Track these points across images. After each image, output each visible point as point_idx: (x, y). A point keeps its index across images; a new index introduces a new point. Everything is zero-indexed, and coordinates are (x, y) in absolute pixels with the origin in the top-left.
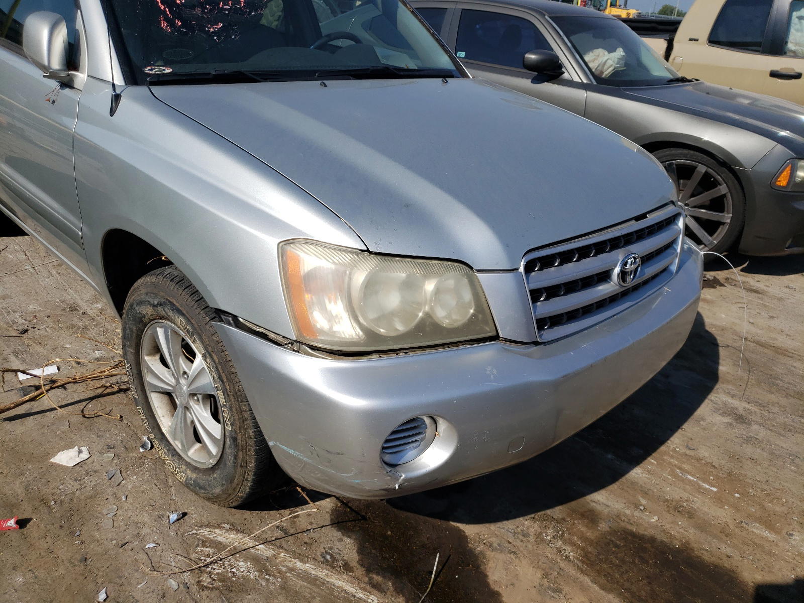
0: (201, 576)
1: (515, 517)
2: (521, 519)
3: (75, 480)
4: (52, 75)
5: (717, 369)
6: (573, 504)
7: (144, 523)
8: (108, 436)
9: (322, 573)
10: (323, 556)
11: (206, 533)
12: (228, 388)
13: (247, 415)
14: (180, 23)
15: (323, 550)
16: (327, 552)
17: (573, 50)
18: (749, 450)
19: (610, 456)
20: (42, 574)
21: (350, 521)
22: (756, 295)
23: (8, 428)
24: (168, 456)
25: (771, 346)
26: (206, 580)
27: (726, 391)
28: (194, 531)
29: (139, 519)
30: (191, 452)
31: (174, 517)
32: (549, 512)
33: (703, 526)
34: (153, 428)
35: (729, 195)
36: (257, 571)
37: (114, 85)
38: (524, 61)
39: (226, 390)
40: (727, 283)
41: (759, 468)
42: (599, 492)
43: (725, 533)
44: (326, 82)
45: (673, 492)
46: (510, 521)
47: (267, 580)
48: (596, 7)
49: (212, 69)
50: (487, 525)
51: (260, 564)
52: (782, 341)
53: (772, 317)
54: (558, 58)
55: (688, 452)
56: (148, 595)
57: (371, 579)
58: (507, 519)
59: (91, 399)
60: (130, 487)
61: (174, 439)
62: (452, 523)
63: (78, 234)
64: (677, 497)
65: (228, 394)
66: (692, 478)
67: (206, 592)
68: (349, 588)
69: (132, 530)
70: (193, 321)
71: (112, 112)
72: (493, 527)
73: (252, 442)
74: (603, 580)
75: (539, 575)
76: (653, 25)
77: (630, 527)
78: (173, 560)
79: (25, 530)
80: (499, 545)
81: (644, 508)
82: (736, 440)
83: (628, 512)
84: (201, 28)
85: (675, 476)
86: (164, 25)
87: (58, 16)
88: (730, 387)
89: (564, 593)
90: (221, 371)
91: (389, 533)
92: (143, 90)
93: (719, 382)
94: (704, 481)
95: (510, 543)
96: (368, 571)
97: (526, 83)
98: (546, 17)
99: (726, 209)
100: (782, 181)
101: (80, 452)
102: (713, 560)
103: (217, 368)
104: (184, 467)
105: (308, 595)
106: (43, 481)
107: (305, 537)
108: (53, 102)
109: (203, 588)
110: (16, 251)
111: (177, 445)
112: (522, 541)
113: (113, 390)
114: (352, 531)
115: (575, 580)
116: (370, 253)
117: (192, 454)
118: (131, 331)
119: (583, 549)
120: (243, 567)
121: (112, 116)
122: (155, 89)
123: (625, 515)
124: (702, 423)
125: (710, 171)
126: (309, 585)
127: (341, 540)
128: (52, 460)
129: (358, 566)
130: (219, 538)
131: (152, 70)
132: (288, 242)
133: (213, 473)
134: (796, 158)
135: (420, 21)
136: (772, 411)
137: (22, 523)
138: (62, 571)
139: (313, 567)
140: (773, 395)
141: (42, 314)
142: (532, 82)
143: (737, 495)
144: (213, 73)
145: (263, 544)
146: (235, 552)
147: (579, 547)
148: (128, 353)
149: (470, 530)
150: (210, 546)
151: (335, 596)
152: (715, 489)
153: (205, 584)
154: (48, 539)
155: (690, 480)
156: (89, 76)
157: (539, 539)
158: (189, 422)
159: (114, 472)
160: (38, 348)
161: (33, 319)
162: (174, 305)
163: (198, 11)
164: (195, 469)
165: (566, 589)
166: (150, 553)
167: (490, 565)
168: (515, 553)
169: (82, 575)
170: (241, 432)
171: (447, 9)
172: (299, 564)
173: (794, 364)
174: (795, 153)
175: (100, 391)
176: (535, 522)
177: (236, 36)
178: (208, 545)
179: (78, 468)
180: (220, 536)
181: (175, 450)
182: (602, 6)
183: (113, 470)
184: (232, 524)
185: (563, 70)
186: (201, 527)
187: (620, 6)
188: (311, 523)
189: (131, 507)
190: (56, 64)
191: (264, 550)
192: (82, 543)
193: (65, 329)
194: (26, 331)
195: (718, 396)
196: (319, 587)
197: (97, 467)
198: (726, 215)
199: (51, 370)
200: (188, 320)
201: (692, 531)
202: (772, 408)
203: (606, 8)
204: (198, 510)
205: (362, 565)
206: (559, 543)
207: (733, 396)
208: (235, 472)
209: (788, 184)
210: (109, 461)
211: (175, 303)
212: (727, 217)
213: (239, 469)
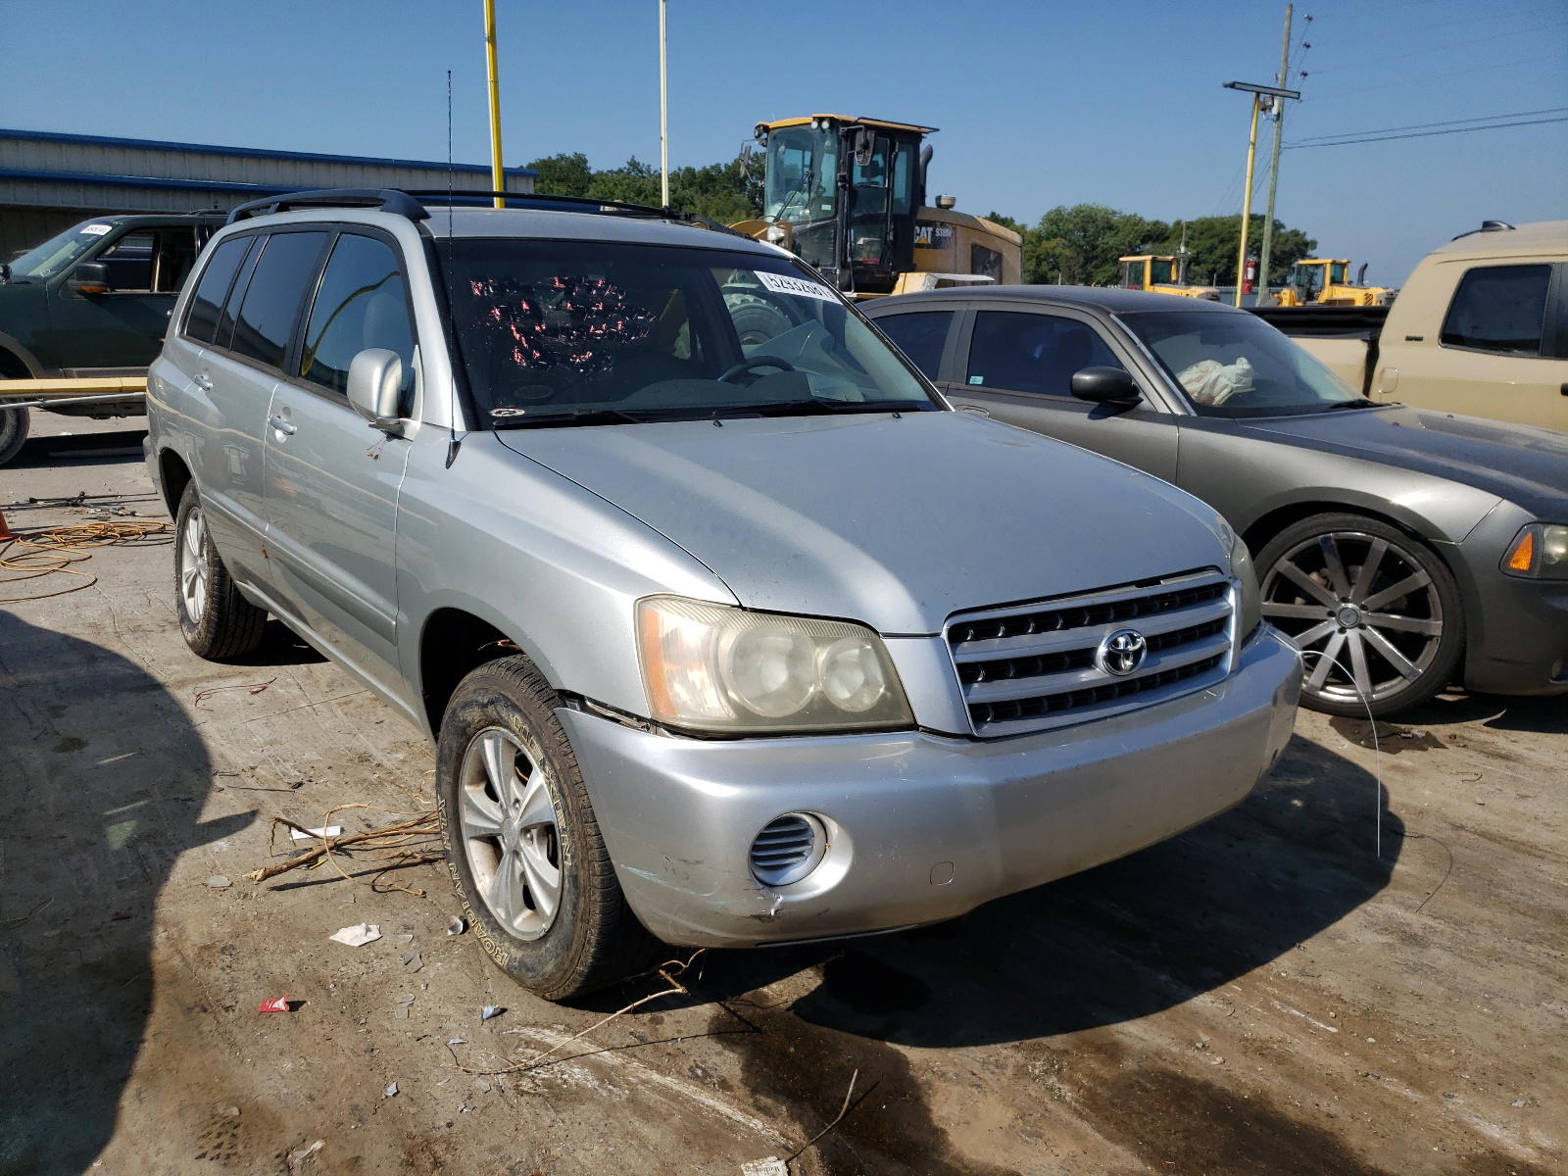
0: (520, 1080)
1: (989, 1043)
2: (999, 1046)
3: (361, 963)
4: (379, 424)
5: (1391, 868)
6: (1087, 1034)
7: (448, 1017)
8: (405, 914)
9: (689, 1090)
10: (691, 1069)
11: (531, 1033)
12: (570, 804)
13: (593, 841)
14: (538, 355)
15: (692, 1064)
16: (697, 1066)
17: (1156, 364)
18: (1413, 982)
19: (1163, 977)
20: (316, 1060)
21: (735, 1032)
22: (1504, 763)
23: (276, 898)
24: (487, 932)
25: (1507, 839)
26: (526, 1084)
27: (1399, 900)
28: (515, 1030)
29: (443, 1011)
30: (518, 922)
31: (489, 1010)
32: (1045, 1040)
33: (1298, 1074)
34: (468, 893)
35: (1432, 588)
36: (598, 1079)
37: (453, 431)
38: (1071, 385)
39: (568, 807)
40: (1451, 743)
41: (1423, 1007)
42: (1132, 1021)
43: (1334, 1084)
44: (722, 422)
45: (1259, 1029)
46: (979, 1048)
47: (610, 1090)
48: (1302, 286)
49: (575, 410)
50: (943, 1050)
51: (602, 1072)
52: (1529, 832)
53: (1524, 797)
54: (1130, 377)
55: (1301, 979)
56: (450, 1095)
57: (756, 1101)
58: (976, 1045)
59: (385, 870)
60: (432, 975)
61: (496, 905)
62: (888, 1044)
63: (391, 625)
64: (1265, 1036)
65: (569, 813)
66: (1298, 1013)
67: (526, 1098)
68: (724, 1108)
69: (432, 1024)
70: (531, 718)
71: (449, 464)
72: (953, 1054)
73: (597, 881)
74: (1110, 1128)
75: (1011, 1114)
76: (1357, 316)
77: (1172, 1068)
78: (485, 1059)
79: (296, 1014)
80: (957, 1075)
81: (1203, 1046)
82: (1396, 968)
83: (1175, 1050)
84: (565, 360)
85: (1270, 1009)
86: (518, 357)
87: (393, 353)
88: (1407, 894)
89: (1045, 1138)
90: (562, 781)
91: (792, 1050)
92: (487, 436)
93: (1390, 885)
94: (1319, 1018)
95: (974, 1074)
96: (755, 1091)
97: (1078, 419)
98: (1112, 316)
99: (1432, 612)
100: (1522, 562)
101: (368, 930)
102: (1304, 1118)
103: (557, 777)
104: (507, 944)
105: (664, 1112)
106: (321, 961)
107: (670, 1047)
108: (376, 457)
109: (523, 1093)
110: (288, 685)
111: (500, 914)
112: (993, 1073)
113: (415, 861)
114: (738, 1044)
115: (1068, 1125)
116: (744, 609)
117: (520, 924)
118: (450, 749)
119: (1089, 1090)
120: (577, 1074)
121: (448, 467)
122: (502, 434)
123: (1170, 1053)
124: (1339, 941)
125: (1395, 547)
126: (668, 1101)
127: (719, 1054)
128: (331, 938)
129: (740, 1085)
130: (549, 1040)
131: (500, 412)
132: (647, 599)
133: (546, 943)
134: (1539, 522)
135: (877, 335)
136: (1476, 931)
137: (294, 1006)
138: (342, 1060)
139: (676, 1081)
140: (1485, 910)
141: (322, 765)
142: (1089, 417)
143: (1371, 1040)
144: (576, 413)
145: (608, 1050)
146: (568, 1057)
147: (1082, 1086)
148: (444, 783)
149: (914, 1055)
150: (535, 1048)
151: (702, 1116)
152: (1333, 1030)
153: (526, 1089)
154: (325, 1026)
155: (1293, 1017)
156: (423, 422)
157: (1021, 1072)
158: (517, 874)
159: (412, 956)
160: (316, 806)
161: (310, 771)
162: (509, 700)
163: (562, 338)
164: (522, 944)
165: (1049, 1134)
166: (456, 1049)
167: (937, 1097)
168: (979, 1086)
169: (368, 1066)
170: (583, 867)
171: (953, 311)
172: (656, 1077)
173: (1543, 867)
174: (1537, 515)
175: (396, 861)
176: (1019, 1051)
177: (609, 367)
178: (533, 1046)
179: (365, 949)
180: (551, 1037)
181: (496, 922)
182: (1316, 285)
183: (410, 953)
184: (568, 1025)
185: (1141, 395)
186: (525, 1026)
187: (1350, 283)
188: (679, 1032)
189: (432, 998)
190: (386, 410)
191: (607, 1057)
192: (369, 1032)
193: (352, 784)
194: (300, 784)
195: (1382, 906)
196: (681, 1103)
197: (390, 950)
198: (1434, 622)
199: (334, 831)
200: (526, 718)
201: (1278, 1080)
202: (1478, 927)
203: (1322, 287)
204: (523, 1005)
205: (745, 1084)
206: (1053, 1080)
207: (1408, 908)
208: (573, 932)
209: (1532, 564)
210: (405, 944)
211: (510, 697)
212: (1435, 627)
213: (579, 924)
